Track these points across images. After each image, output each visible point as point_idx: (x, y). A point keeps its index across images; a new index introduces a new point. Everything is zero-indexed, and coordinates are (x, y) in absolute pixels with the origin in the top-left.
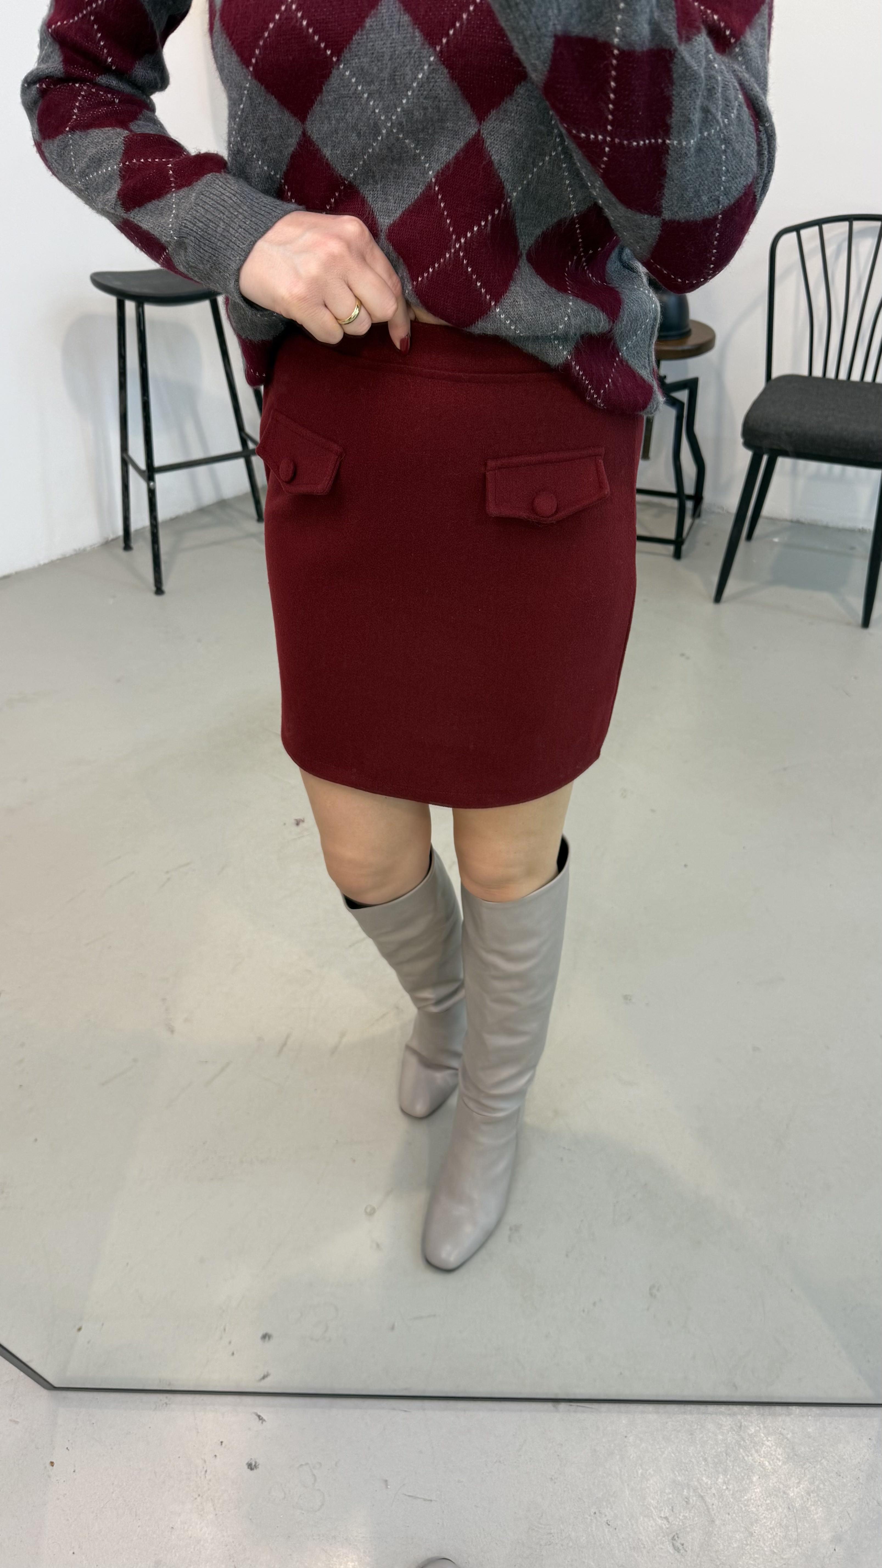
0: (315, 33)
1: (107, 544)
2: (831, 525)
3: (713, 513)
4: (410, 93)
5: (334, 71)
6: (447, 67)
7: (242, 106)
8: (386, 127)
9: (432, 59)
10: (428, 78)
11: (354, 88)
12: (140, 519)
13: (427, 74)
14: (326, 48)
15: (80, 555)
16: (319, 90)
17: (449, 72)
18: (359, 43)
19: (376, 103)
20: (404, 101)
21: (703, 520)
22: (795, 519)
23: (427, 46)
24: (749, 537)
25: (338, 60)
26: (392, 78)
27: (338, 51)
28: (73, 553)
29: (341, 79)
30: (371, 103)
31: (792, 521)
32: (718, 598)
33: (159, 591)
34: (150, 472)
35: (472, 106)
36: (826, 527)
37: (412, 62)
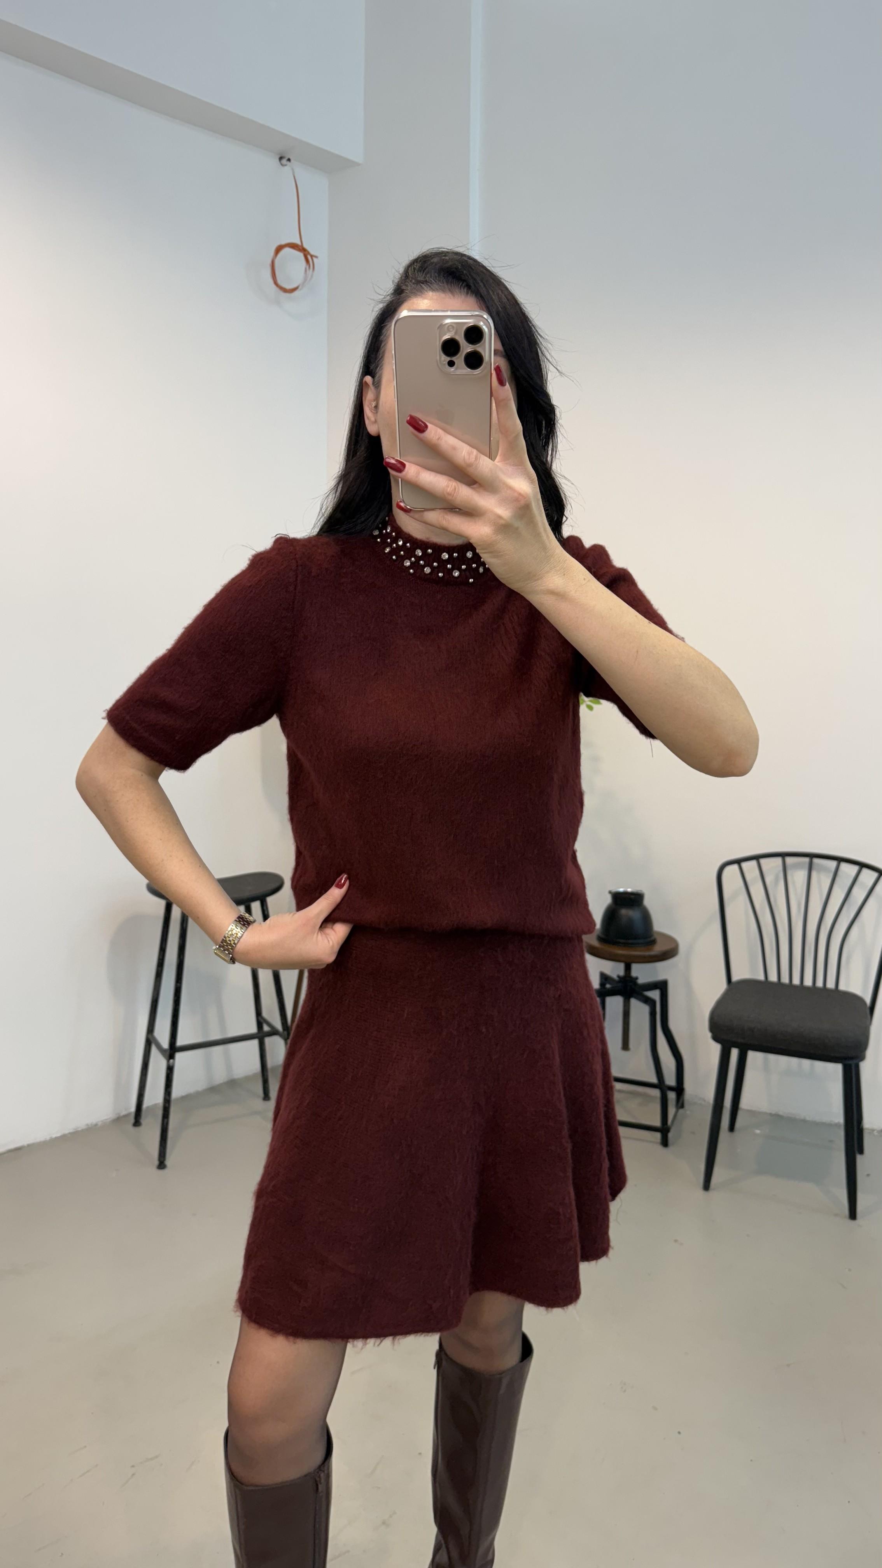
2: (808, 1119)
3: (695, 1104)
21: (688, 1109)
24: (732, 1128)
32: (707, 1186)
33: (162, 1165)
34: (172, 1050)
36: (804, 1121)
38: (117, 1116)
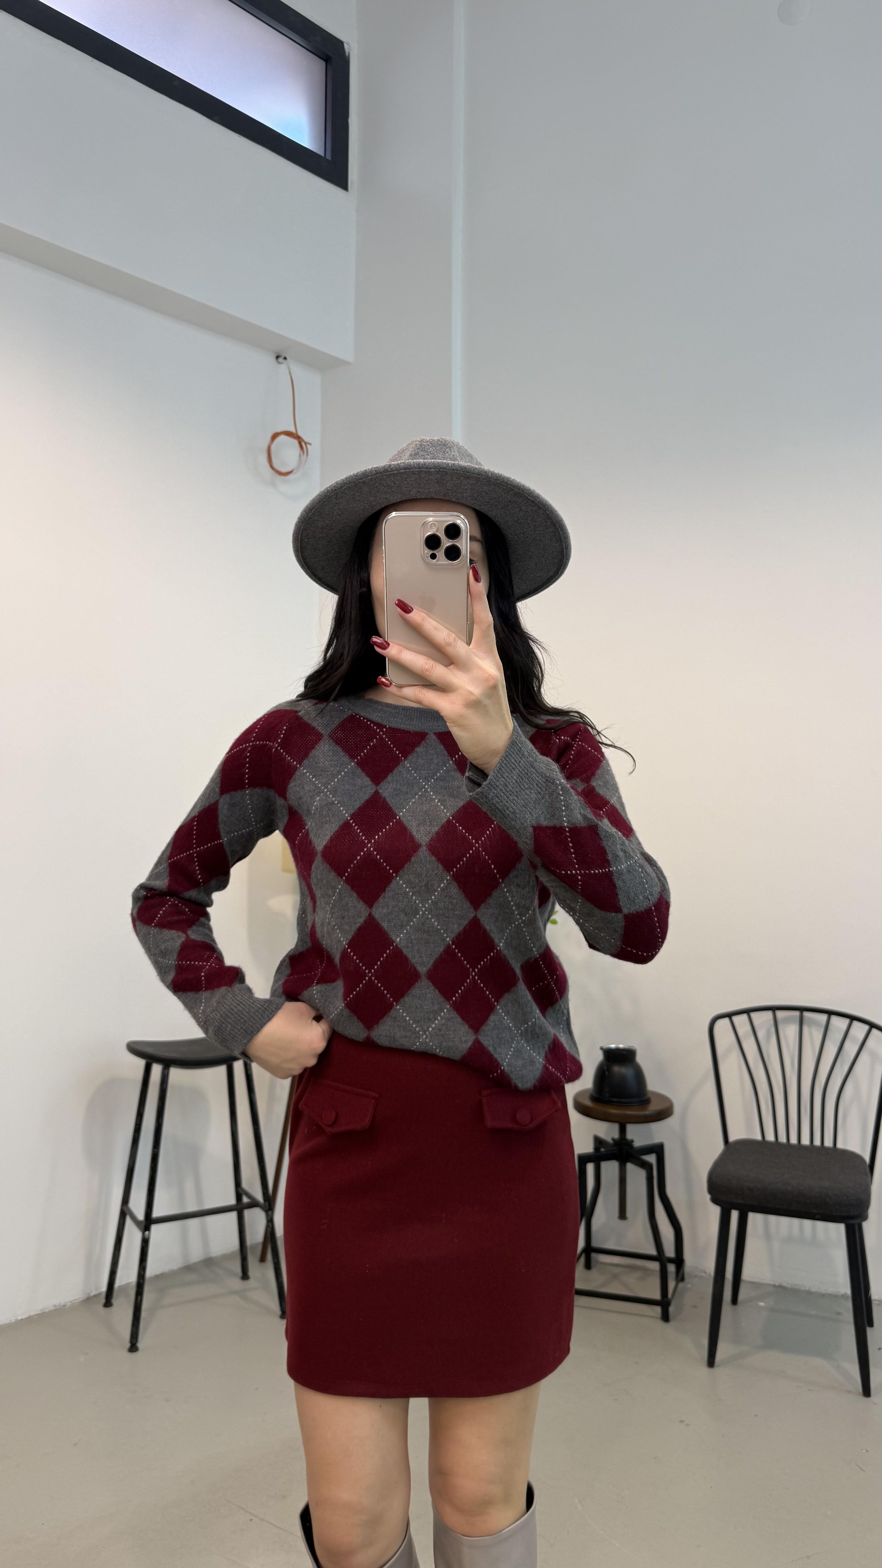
0: (384, 862)
1: (89, 1300)
2: (813, 1290)
3: (696, 1276)
4: (436, 893)
5: (394, 881)
6: (456, 882)
7: (334, 898)
8: (422, 910)
9: (448, 878)
10: (446, 887)
11: (404, 890)
12: (127, 1275)
13: (446, 885)
14: (390, 869)
15: (59, 1311)
16: (384, 890)
17: (458, 885)
18: (408, 868)
19: (417, 898)
20: (433, 897)
21: (688, 1283)
22: (777, 1284)
23: (446, 872)
24: (735, 1300)
25: (396, 875)
26: (426, 885)
27: (397, 871)
28: (52, 1308)
29: (397, 885)
30: (414, 898)
31: (774, 1286)
32: (711, 1362)
33: (133, 1348)
34: (148, 1222)
35: (470, 902)
36: (809, 1293)
37: (438, 879)
38: (86, 1296)
